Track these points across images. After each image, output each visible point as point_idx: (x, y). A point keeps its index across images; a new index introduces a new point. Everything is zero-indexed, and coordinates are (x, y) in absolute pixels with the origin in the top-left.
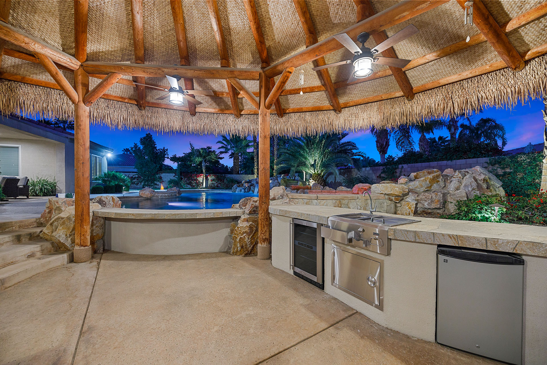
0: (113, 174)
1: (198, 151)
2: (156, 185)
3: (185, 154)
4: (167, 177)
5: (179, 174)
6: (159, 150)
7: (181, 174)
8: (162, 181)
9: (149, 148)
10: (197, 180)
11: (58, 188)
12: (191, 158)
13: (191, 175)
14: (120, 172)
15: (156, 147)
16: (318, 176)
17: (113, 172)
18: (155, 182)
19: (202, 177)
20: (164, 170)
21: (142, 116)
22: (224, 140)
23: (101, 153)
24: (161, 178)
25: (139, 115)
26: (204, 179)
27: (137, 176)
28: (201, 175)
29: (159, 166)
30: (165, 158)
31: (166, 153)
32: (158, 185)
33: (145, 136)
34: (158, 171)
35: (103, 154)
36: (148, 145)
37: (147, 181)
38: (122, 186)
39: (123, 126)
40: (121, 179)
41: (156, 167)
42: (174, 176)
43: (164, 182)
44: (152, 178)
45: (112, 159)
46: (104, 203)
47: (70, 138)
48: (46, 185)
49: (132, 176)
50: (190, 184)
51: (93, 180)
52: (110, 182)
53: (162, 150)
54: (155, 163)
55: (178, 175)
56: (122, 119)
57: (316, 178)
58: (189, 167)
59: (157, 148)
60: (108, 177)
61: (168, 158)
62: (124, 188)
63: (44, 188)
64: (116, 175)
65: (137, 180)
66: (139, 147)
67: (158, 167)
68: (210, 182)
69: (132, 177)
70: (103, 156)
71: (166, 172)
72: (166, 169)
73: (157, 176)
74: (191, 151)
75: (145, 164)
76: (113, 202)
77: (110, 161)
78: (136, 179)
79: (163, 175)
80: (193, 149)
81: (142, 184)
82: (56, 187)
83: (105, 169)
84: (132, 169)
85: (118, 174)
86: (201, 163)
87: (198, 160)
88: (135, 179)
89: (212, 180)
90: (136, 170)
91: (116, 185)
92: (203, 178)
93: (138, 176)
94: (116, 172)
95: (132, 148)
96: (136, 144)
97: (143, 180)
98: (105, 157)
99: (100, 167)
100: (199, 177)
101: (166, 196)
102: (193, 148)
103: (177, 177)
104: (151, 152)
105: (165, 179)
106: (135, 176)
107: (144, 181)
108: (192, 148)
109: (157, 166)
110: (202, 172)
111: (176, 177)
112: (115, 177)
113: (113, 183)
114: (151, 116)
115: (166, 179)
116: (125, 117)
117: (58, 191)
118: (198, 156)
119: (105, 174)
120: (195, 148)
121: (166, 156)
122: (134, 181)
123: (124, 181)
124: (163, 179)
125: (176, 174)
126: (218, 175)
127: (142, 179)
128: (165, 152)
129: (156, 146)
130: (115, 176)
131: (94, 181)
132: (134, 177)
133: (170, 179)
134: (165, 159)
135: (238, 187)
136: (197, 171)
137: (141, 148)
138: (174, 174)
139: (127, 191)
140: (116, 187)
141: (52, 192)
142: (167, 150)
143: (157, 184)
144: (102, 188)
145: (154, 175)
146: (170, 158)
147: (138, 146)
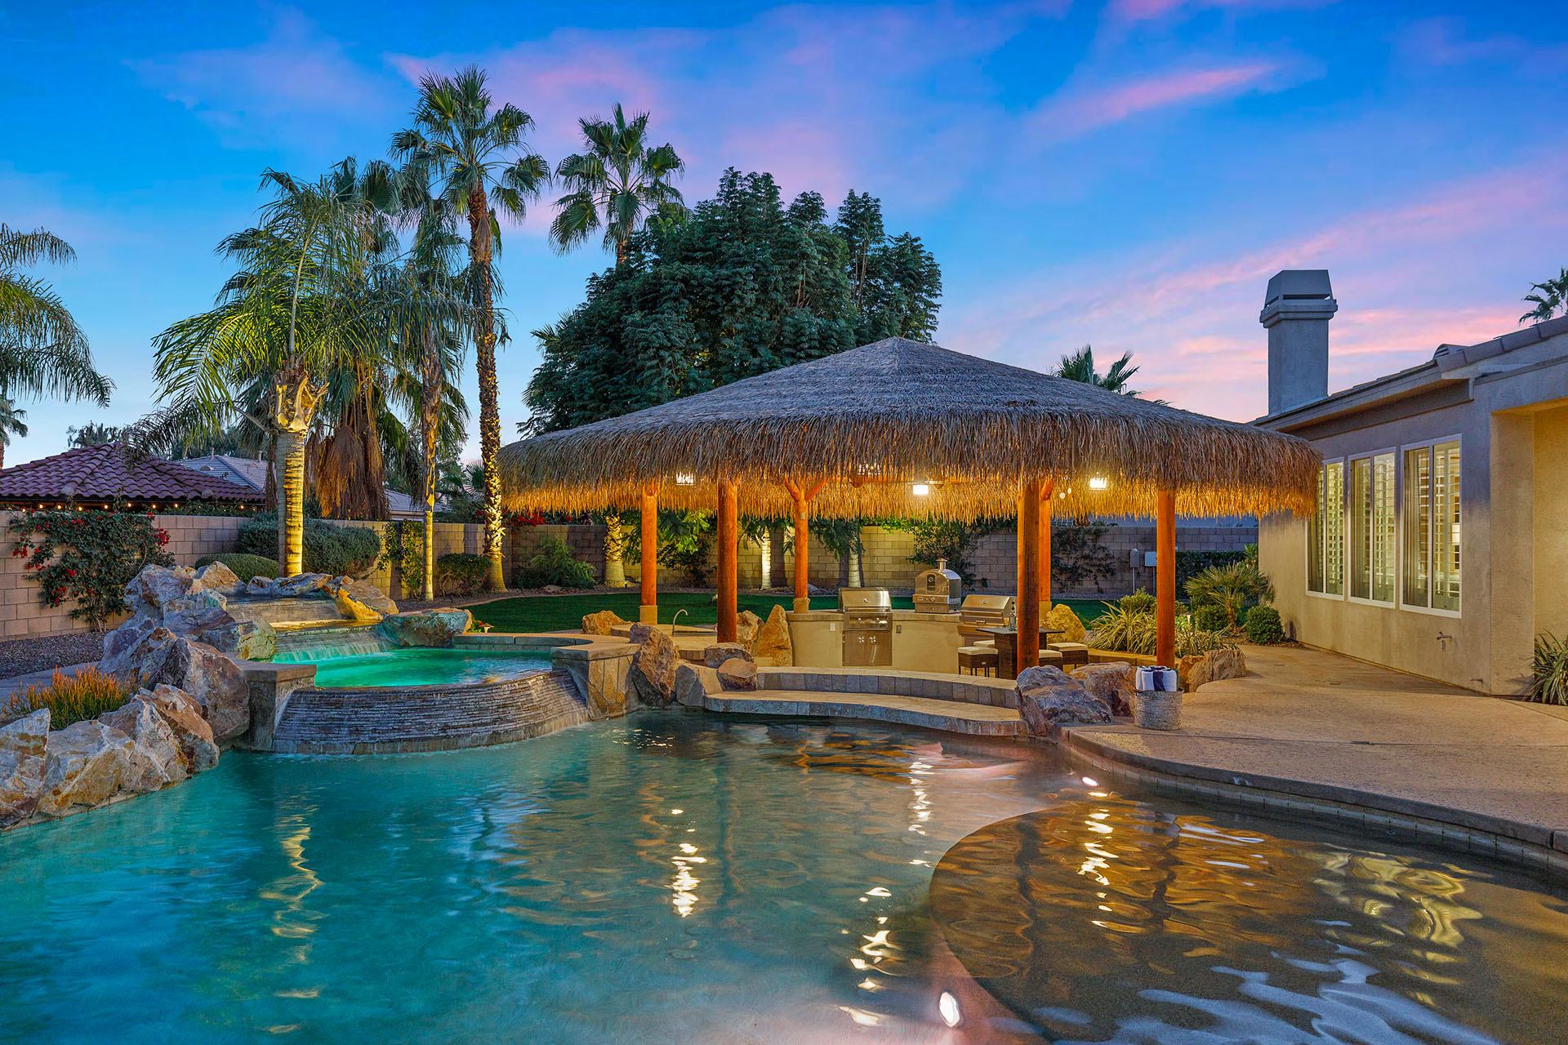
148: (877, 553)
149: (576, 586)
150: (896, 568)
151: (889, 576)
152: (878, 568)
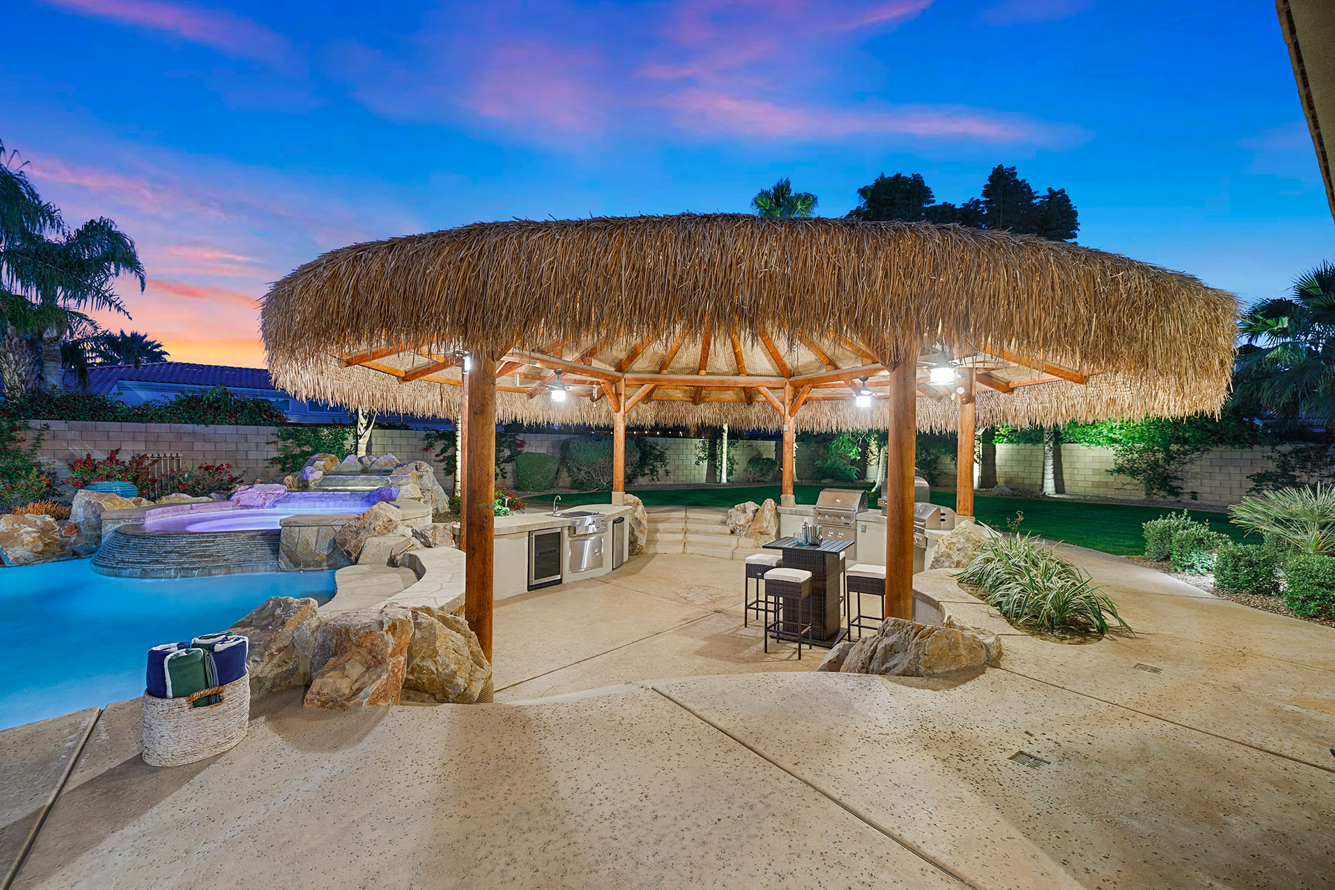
148: (1077, 465)
149: (841, 480)
150: (1097, 478)
151: (1090, 484)
152: (1078, 478)
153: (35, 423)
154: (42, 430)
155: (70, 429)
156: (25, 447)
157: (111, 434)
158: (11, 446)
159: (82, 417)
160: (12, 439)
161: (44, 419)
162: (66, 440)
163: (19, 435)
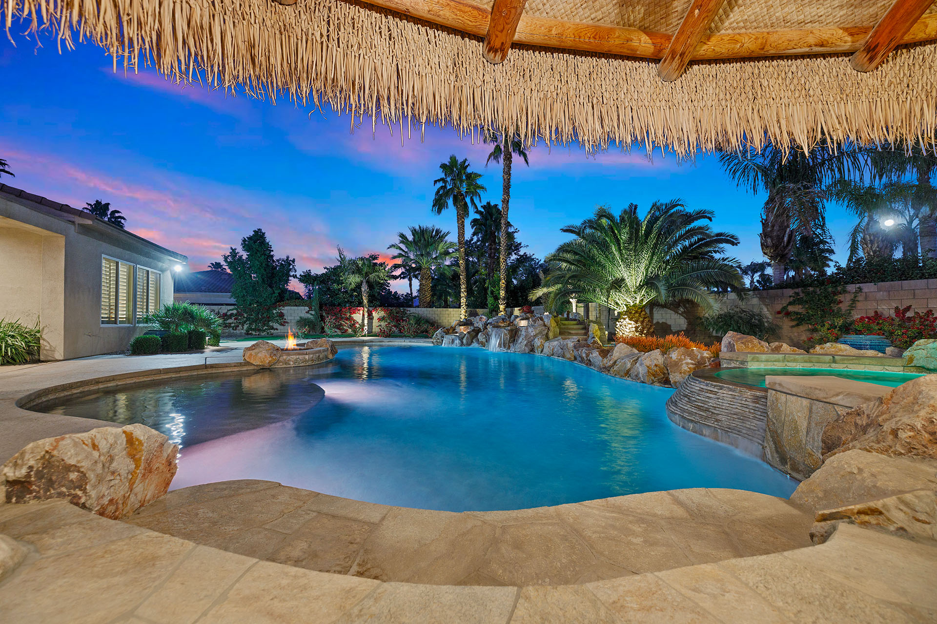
0: (185, 309)
1: (353, 262)
2: (273, 328)
3: (327, 269)
4: (294, 313)
5: (317, 309)
6: (278, 261)
7: (321, 308)
8: (284, 322)
9: (259, 258)
10: (350, 319)
11: (45, 343)
12: (341, 276)
13: (341, 310)
14: (199, 304)
15: (272, 256)
16: (642, 311)
17: (185, 305)
18: (271, 324)
19: (361, 312)
20: (288, 300)
21: (284, 29)
22: (401, 242)
23: (160, 264)
24: (281, 315)
25: (268, 23)
26: (366, 316)
27: (235, 312)
28: (359, 310)
29: (279, 293)
30: (291, 276)
31: (291, 267)
32: (277, 329)
33: (252, 234)
34: (275, 303)
35: (165, 266)
36: (258, 251)
37: (255, 321)
38: (203, 335)
39: (188, 66)
40: (201, 319)
41: (272, 294)
42: (307, 312)
43: (287, 323)
44: (265, 315)
45: (183, 277)
46: (73, 476)
47: (78, 224)
48: (13, 337)
49: (225, 311)
50: (339, 327)
51: (139, 322)
52: (177, 326)
53: (284, 261)
54: (271, 287)
55: (315, 310)
56: (181, 24)
57: (637, 315)
58: (337, 295)
59: (275, 259)
60: (173, 316)
61: (295, 276)
62: (207, 338)
63: (7, 345)
64: (192, 311)
65: (235, 319)
66: (239, 255)
67: (277, 295)
68: (375, 322)
69: (225, 315)
70: (163, 271)
71: (292, 304)
72: (291, 298)
73: (275, 311)
74: (339, 264)
75: (251, 289)
76: (132, 456)
77: (178, 281)
78: (233, 318)
79: (286, 310)
80: (342, 260)
81: (246, 327)
82: (41, 342)
83: (169, 298)
84: (227, 298)
85: (195, 308)
86: (359, 286)
87: (353, 279)
88: (231, 318)
89: (379, 319)
90: (233, 300)
91: (190, 332)
92: (363, 315)
93: (238, 312)
94: (192, 304)
95: (226, 258)
96: (233, 250)
97: (248, 319)
98: (169, 271)
99: (156, 294)
100: (354, 313)
101: (306, 361)
102: (345, 258)
103: (313, 312)
104: (264, 265)
105: (290, 318)
106: (231, 312)
107: (248, 322)
108: (342, 257)
109: (274, 293)
110: (360, 304)
111: (311, 314)
112: (189, 316)
113: (184, 329)
114: (325, 39)
115: (292, 318)
116: (197, 17)
117: (46, 350)
118: (353, 273)
119: (167, 309)
120: (347, 259)
121: (292, 274)
122: (230, 321)
123: (207, 323)
124: (288, 318)
125: (310, 308)
126: (391, 310)
127: (244, 317)
128: (290, 264)
129: (272, 253)
130: (189, 313)
131: (141, 325)
132: (228, 314)
133: (301, 318)
134: (290, 278)
135: (446, 334)
136: (351, 302)
137: (244, 257)
138: (307, 308)
139: (215, 345)
140: (190, 338)
141: (30, 353)
142: (294, 261)
143: (275, 327)
144: (158, 340)
145: (269, 310)
146: (298, 276)
147: (238, 253)
153: (851, 288)
154: (856, 292)
155: (879, 290)
156: (844, 307)
157: (917, 291)
158: (835, 308)
159: (889, 278)
160: (834, 302)
161: (859, 283)
162: (877, 301)
163: (840, 297)
